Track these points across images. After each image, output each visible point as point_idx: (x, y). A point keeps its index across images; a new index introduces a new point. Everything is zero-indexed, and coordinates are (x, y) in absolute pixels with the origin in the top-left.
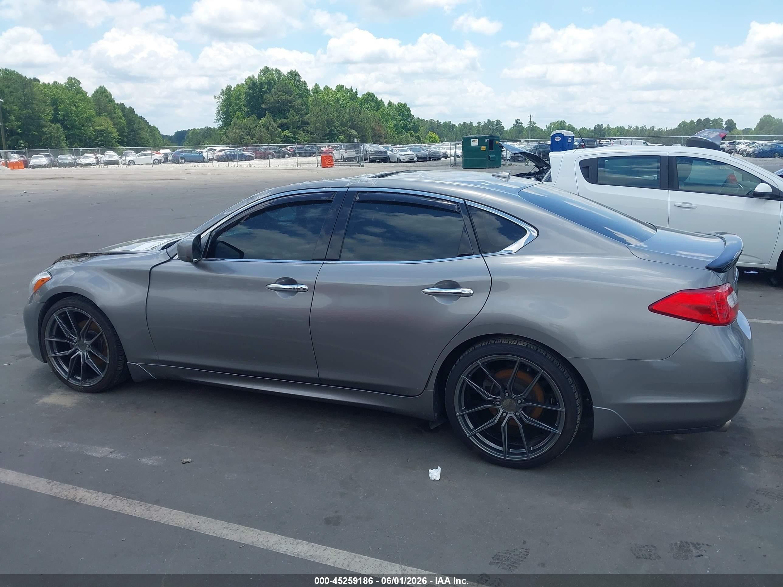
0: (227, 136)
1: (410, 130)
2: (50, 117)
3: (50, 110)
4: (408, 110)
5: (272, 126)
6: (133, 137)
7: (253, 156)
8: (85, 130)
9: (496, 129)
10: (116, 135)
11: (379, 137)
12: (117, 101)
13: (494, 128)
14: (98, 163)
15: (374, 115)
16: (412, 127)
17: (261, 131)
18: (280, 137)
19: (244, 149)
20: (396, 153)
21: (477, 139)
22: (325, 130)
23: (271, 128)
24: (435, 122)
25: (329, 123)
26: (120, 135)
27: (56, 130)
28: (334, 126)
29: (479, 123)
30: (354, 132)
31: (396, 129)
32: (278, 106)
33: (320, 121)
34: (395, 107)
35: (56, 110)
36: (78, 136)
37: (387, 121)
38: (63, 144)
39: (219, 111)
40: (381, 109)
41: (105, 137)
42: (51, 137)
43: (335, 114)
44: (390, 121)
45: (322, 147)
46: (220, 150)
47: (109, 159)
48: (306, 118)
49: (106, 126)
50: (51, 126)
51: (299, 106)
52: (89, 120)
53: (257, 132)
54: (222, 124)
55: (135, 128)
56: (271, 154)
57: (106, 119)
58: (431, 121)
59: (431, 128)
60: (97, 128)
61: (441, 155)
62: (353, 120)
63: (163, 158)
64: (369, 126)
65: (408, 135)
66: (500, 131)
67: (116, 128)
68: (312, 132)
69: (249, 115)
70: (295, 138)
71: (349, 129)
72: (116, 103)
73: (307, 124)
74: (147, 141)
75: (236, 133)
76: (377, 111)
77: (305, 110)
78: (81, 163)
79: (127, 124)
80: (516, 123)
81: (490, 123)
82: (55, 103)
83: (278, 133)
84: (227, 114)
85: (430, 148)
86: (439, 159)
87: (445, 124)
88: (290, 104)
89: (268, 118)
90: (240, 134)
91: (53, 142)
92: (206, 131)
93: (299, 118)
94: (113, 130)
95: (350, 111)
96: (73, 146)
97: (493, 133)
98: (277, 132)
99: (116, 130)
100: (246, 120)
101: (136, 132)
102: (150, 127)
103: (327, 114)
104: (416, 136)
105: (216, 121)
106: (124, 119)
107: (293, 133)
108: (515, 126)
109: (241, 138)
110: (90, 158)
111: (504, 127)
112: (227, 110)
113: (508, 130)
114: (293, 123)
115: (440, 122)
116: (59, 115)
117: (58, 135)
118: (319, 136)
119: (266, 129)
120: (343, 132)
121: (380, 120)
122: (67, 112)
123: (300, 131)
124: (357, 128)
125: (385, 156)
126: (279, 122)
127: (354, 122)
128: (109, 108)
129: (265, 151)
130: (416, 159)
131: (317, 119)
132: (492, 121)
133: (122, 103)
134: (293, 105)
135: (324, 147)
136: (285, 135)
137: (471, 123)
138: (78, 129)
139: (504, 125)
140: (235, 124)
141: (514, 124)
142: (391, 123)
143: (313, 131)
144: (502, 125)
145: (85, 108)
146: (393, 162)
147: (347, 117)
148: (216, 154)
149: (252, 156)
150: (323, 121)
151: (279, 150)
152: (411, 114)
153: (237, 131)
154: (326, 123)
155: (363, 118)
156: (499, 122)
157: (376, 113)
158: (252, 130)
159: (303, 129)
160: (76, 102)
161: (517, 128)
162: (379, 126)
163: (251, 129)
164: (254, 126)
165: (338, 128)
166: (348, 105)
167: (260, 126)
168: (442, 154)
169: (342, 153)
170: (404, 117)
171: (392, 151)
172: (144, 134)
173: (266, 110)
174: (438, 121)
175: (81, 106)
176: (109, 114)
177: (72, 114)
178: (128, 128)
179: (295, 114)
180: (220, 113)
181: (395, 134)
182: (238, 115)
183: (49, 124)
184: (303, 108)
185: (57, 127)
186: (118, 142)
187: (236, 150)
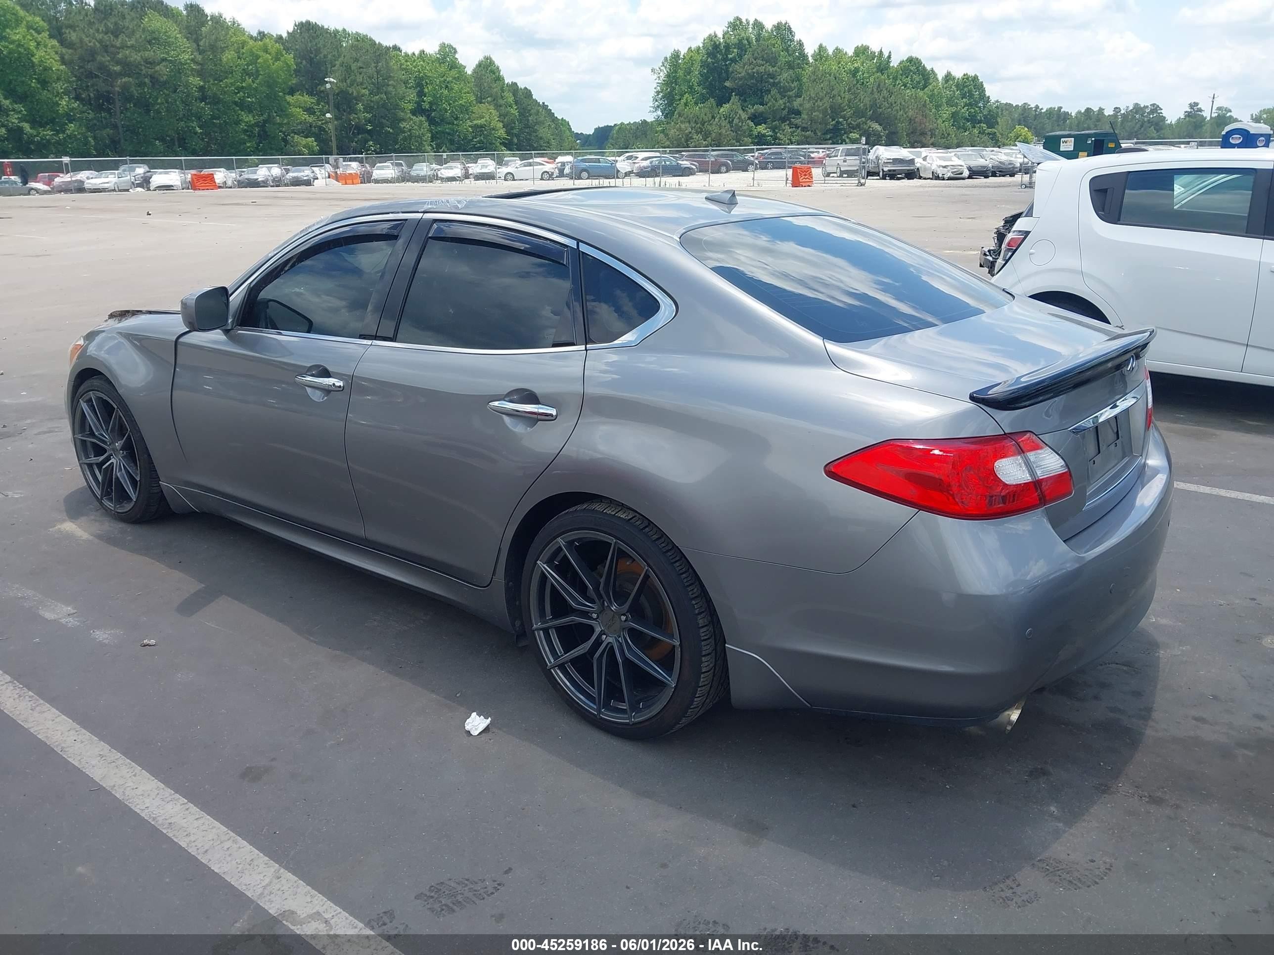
0: (666, 135)
1: (980, 122)
2: (410, 106)
3: (412, 95)
4: (980, 87)
5: (738, 118)
6: (528, 137)
7: (694, 167)
8: (458, 126)
9: (1149, 120)
10: (502, 132)
11: (921, 134)
12: (508, 80)
13: (1146, 119)
14: (467, 176)
15: (916, 96)
16: (985, 117)
17: (720, 127)
18: (750, 136)
19: (683, 156)
20: (931, 162)
21: (1073, 139)
22: (826, 124)
23: (738, 121)
24: (1032, 108)
25: (836, 111)
26: (508, 133)
27: (417, 125)
28: (844, 117)
29: (1117, 109)
30: (877, 127)
31: (954, 122)
32: (752, 83)
33: (820, 108)
34: (958, 82)
35: (421, 94)
36: (449, 134)
37: (938, 107)
38: (427, 147)
39: (658, 93)
40: (930, 87)
41: (486, 137)
42: (410, 136)
43: (847, 96)
44: (945, 107)
45: (813, 152)
46: (643, 157)
47: (481, 171)
48: (796, 104)
49: (488, 119)
50: (411, 119)
51: (786, 84)
52: (465, 109)
53: (714, 128)
54: (661, 114)
55: (531, 122)
56: (726, 165)
57: (488, 107)
58: (1024, 107)
59: (1022, 119)
60: (475, 122)
61: (1016, 168)
62: (876, 105)
63: (557, 170)
64: (905, 116)
65: (976, 131)
66: (1157, 124)
67: (502, 122)
68: (804, 127)
69: (703, 99)
70: (775, 138)
71: (868, 122)
72: (506, 82)
73: (798, 113)
74: (548, 143)
75: (680, 129)
76: (923, 89)
77: (796, 90)
78: (442, 176)
79: (519, 116)
80: (1189, 110)
81: (1137, 109)
82: (420, 85)
83: (748, 129)
84: (671, 97)
85: (998, 155)
86: (1012, 175)
87: (1050, 111)
88: (771, 80)
89: (733, 104)
90: (687, 131)
91: (413, 145)
92: (639, 127)
93: (785, 103)
94: (498, 125)
95: (873, 90)
96: (440, 151)
97: (1142, 129)
98: (746, 127)
99: (501, 125)
100: (699, 108)
101: (532, 128)
102: (554, 119)
103: (833, 96)
104: (988, 134)
105: (652, 109)
106: (516, 107)
107: (773, 129)
108: (1188, 115)
109: (688, 138)
110: (455, 169)
111: (1165, 118)
112: (671, 91)
113: (1173, 123)
114: (774, 112)
115: (1040, 108)
116: (424, 102)
117: (420, 133)
118: (815, 133)
119: (729, 122)
120: (858, 126)
121: (924, 106)
122: (434, 96)
123: (785, 125)
124: (884, 120)
125: (912, 168)
126: (751, 110)
127: (878, 110)
128: (495, 90)
129: (716, 160)
130: (966, 173)
131: (814, 104)
132: (1142, 106)
133: (515, 83)
134: (776, 81)
135: (816, 152)
136: (759, 133)
137: (1101, 110)
138: (449, 123)
139: (1165, 113)
140: (680, 115)
141: (1186, 112)
142: (947, 110)
143: (806, 126)
144: (1161, 113)
145: (460, 92)
146: (925, 179)
147: (867, 100)
148: (637, 165)
149: (692, 169)
150: (826, 108)
151: (740, 158)
152: (985, 95)
153: (683, 126)
154: (830, 112)
155: (895, 102)
156: (1155, 108)
157: (921, 93)
158: (707, 123)
159: (790, 121)
160: (448, 82)
161: (1191, 119)
162: (923, 115)
163: (705, 122)
164: (710, 118)
165: (850, 120)
166: (872, 80)
167: (720, 118)
168: (1019, 165)
169: (839, 162)
170: (972, 100)
171: (925, 159)
172: (544, 132)
173: (732, 90)
174: (1037, 107)
175: (456, 87)
176: (494, 100)
177: (441, 101)
178: (520, 121)
179: (778, 96)
180: (660, 96)
181: (952, 131)
182: (687, 99)
183: (410, 117)
184: (793, 85)
185: (421, 121)
186: (503, 144)
187: (669, 159)
